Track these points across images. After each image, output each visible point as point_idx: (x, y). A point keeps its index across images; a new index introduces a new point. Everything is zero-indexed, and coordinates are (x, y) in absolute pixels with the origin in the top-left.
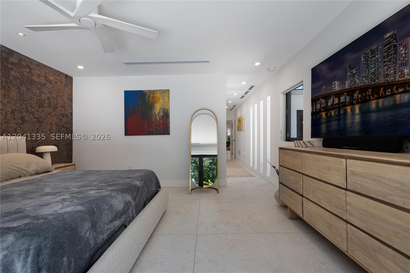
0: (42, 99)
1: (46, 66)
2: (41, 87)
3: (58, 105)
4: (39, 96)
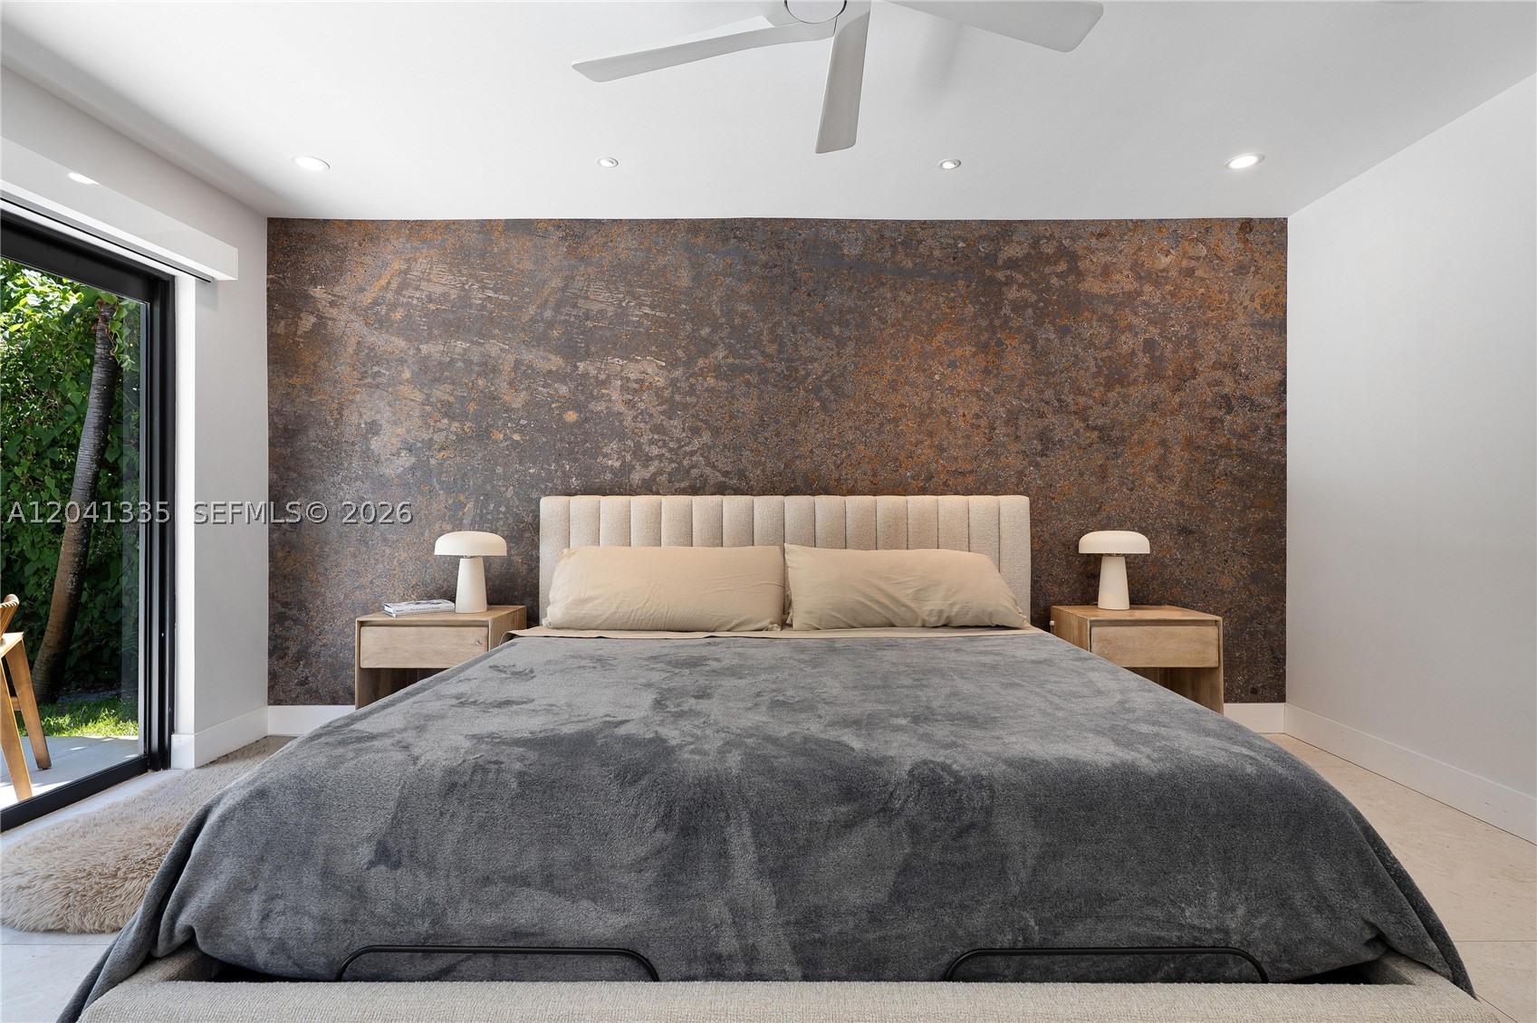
0: (1119, 354)
1: (1139, 224)
2: (1115, 311)
3: (1197, 365)
4: (1107, 347)
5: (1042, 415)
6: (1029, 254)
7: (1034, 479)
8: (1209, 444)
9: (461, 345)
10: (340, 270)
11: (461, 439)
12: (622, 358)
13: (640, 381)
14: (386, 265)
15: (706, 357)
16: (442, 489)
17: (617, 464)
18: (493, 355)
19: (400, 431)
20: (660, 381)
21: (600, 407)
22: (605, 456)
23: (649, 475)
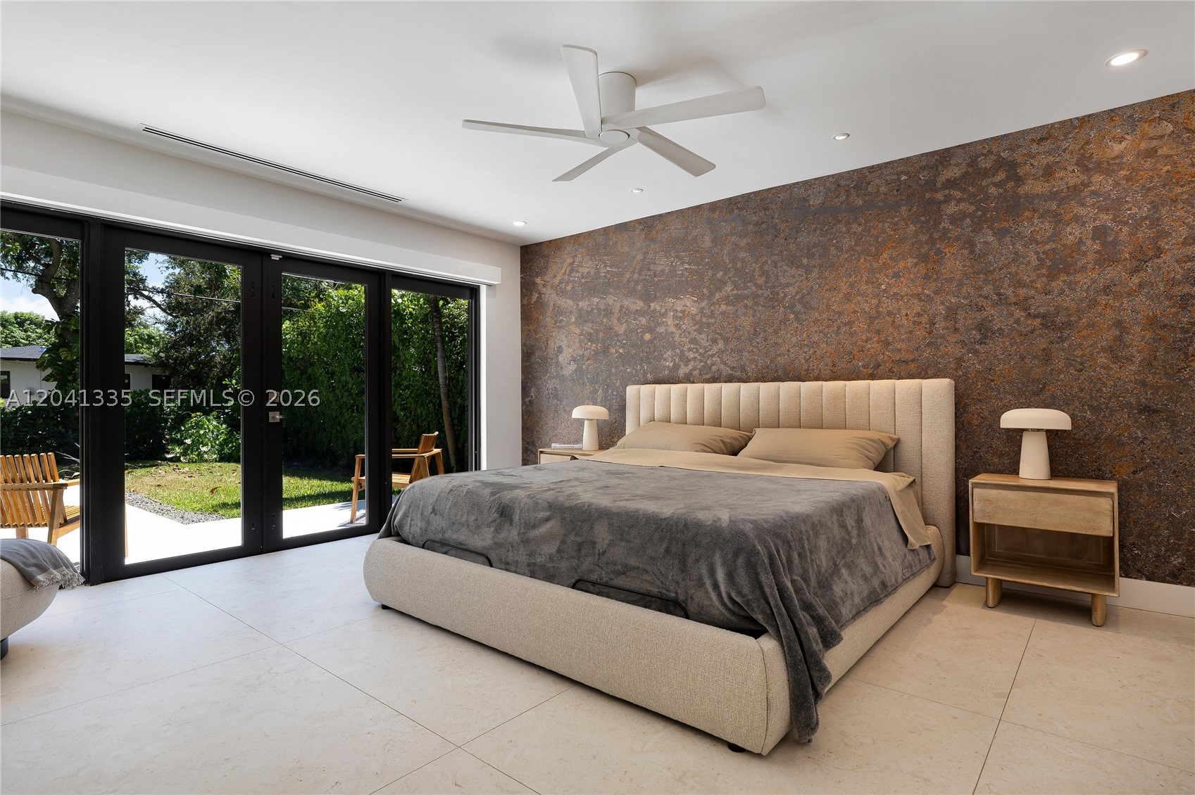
0: (1064, 245)
1: (1084, 120)
2: (1058, 206)
3: (1162, 244)
4: (1050, 239)
5: (980, 309)
6: (966, 173)
7: (973, 364)
8: (1179, 322)
9: (596, 300)
10: (547, 268)
11: (596, 353)
12: (673, 298)
13: (683, 312)
14: (565, 261)
15: (721, 292)
16: (588, 382)
17: (671, 365)
18: (610, 304)
19: (571, 351)
20: (694, 310)
21: (661, 330)
22: (665, 360)
23: (688, 371)
